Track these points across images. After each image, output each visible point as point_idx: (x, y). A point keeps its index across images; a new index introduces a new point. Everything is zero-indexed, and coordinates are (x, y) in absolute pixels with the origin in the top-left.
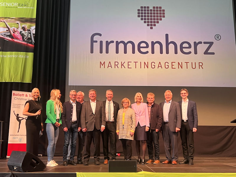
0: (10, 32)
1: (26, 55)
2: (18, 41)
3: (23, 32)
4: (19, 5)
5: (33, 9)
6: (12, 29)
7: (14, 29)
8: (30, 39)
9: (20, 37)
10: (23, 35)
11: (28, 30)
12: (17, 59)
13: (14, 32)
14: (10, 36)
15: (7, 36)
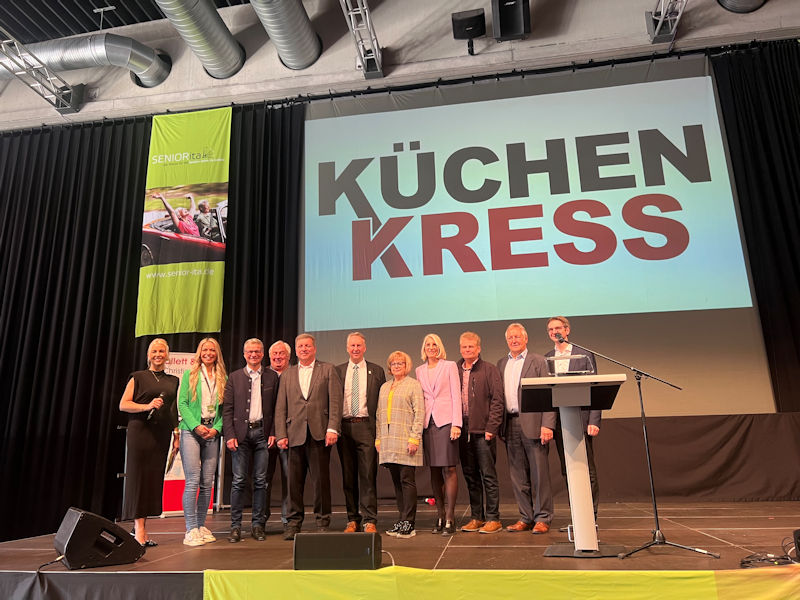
0: (172, 219)
1: (208, 268)
2: (190, 238)
3: (201, 216)
4: (192, 156)
5: (222, 163)
6: (176, 213)
7: (181, 212)
8: (217, 230)
9: (193, 227)
10: (200, 224)
11: (211, 211)
12: (187, 278)
13: (182, 217)
14: (172, 228)
15: (166, 229)
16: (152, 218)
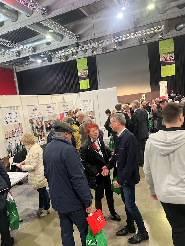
1: (87, 80)
5: (86, 66)
6: (82, 73)
8: (87, 75)
10: (85, 74)
12: (85, 82)
16: (79, 74)
